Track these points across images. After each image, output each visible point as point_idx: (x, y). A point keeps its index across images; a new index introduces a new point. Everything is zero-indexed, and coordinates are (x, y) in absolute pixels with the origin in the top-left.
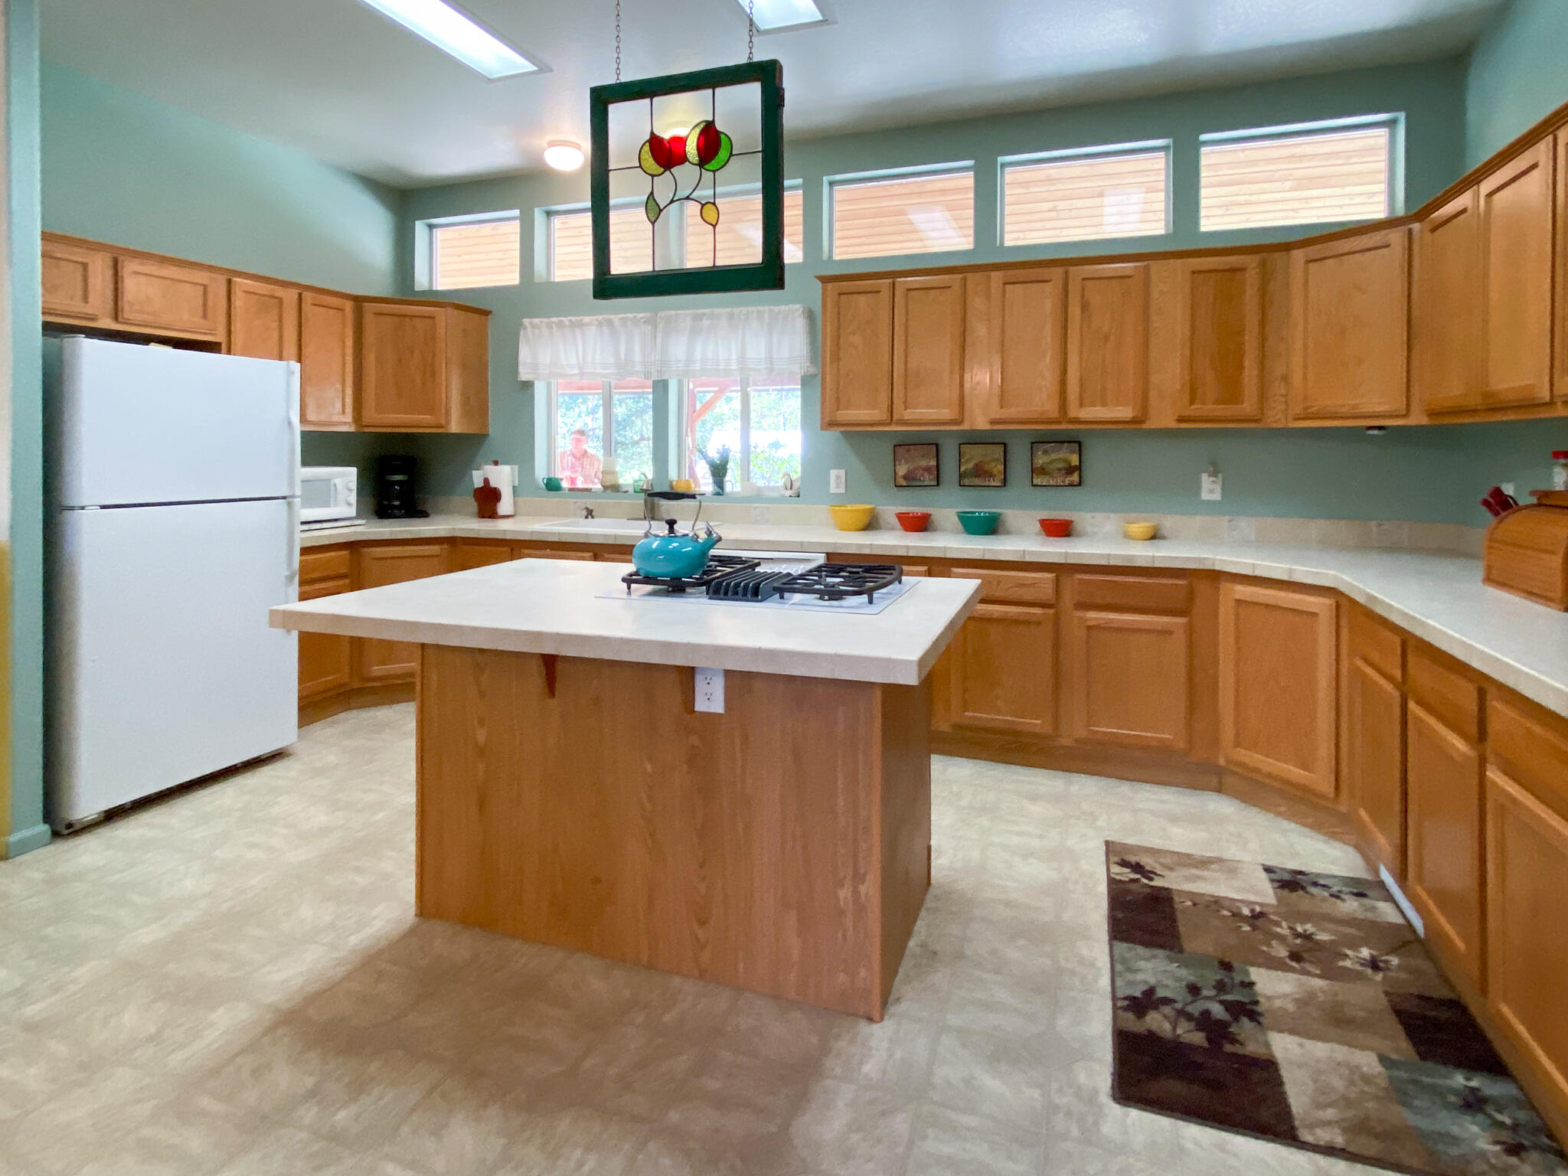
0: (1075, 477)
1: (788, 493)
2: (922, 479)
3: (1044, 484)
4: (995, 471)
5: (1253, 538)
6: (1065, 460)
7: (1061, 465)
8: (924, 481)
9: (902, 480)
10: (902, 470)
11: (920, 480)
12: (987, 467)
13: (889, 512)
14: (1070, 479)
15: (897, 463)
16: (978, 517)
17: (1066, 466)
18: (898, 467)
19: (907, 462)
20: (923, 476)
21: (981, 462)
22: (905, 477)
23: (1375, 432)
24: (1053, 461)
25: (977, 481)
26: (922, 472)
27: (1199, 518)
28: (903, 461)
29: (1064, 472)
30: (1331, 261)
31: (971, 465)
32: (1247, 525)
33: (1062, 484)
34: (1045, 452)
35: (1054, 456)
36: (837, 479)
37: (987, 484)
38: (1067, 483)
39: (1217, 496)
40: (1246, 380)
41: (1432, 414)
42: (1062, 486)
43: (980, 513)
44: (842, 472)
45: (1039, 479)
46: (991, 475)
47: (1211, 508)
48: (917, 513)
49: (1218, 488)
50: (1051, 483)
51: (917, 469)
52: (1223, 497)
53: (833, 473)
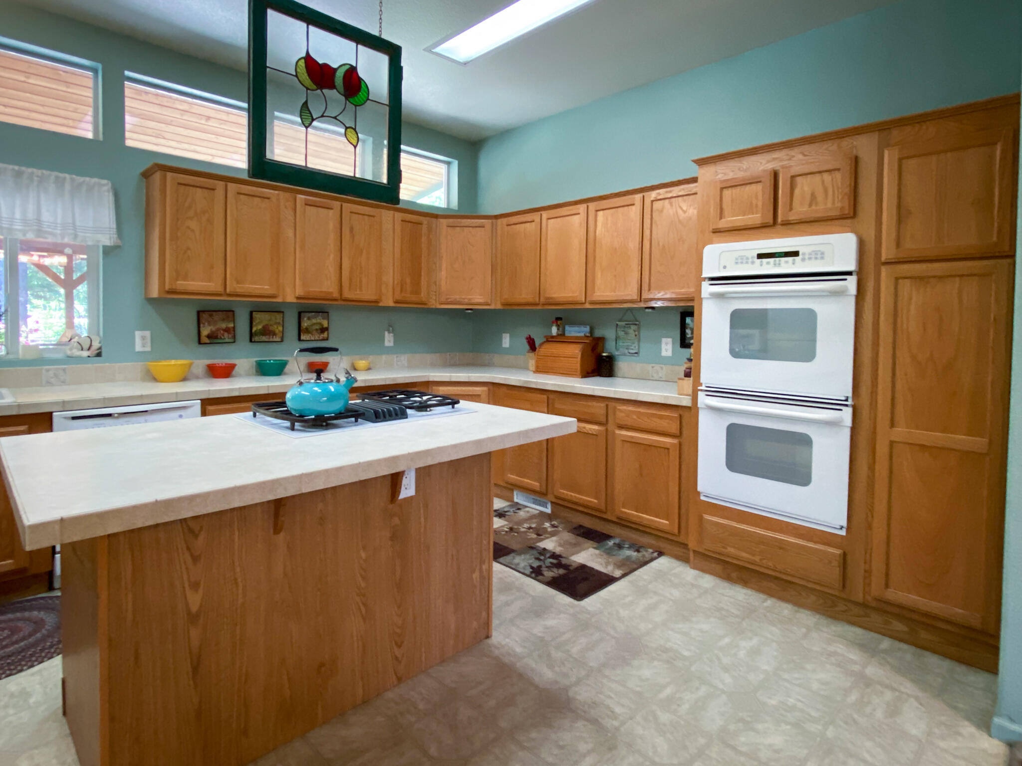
0: (325, 335)
1: (85, 354)
2: (222, 337)
3: (308, 339)
4: (277, 331)
5: (406, 364)
6: (320, 324)
7: (318, 327)
8: (224, 339)
9: (207, 339)
10: (205, 331)
11: (221, 338)
12: (271, 328)
13: (200, 364)
14: (322, 336)
15: (202, 325)
16: (268, 363)
17: (321, 327)
18: (202, 329)
19: (209, 324)
20: (223, 336)
21: (267, 325)
22: (209, 337)
23: (470, 311)
24: (314, 324)
25: (264, 338)
26: (222, 332)
27: (384, 357)
28: (206, 324)
29: (319, 331)
30: (458, 228)
31: (260, 327)
32: (404, 359)
33: (318, 339)
34: (309, 319)
35: (314, 321)
36: (144, 339)
37: (271, 340)
38: (321, 338)
39: (391, 344)
40: (422, 283)
41: (503, 305)
42: (317, 340)
43: (270, 360)
44: (148, 334)
45: (305, 336)
46: (274, 334)
47: (389, 351)
48: (222, 364)
49: (392, 340)
50: (313, 338)
51: (218, 330)
52: (395, 342)
53: (138, 334)
